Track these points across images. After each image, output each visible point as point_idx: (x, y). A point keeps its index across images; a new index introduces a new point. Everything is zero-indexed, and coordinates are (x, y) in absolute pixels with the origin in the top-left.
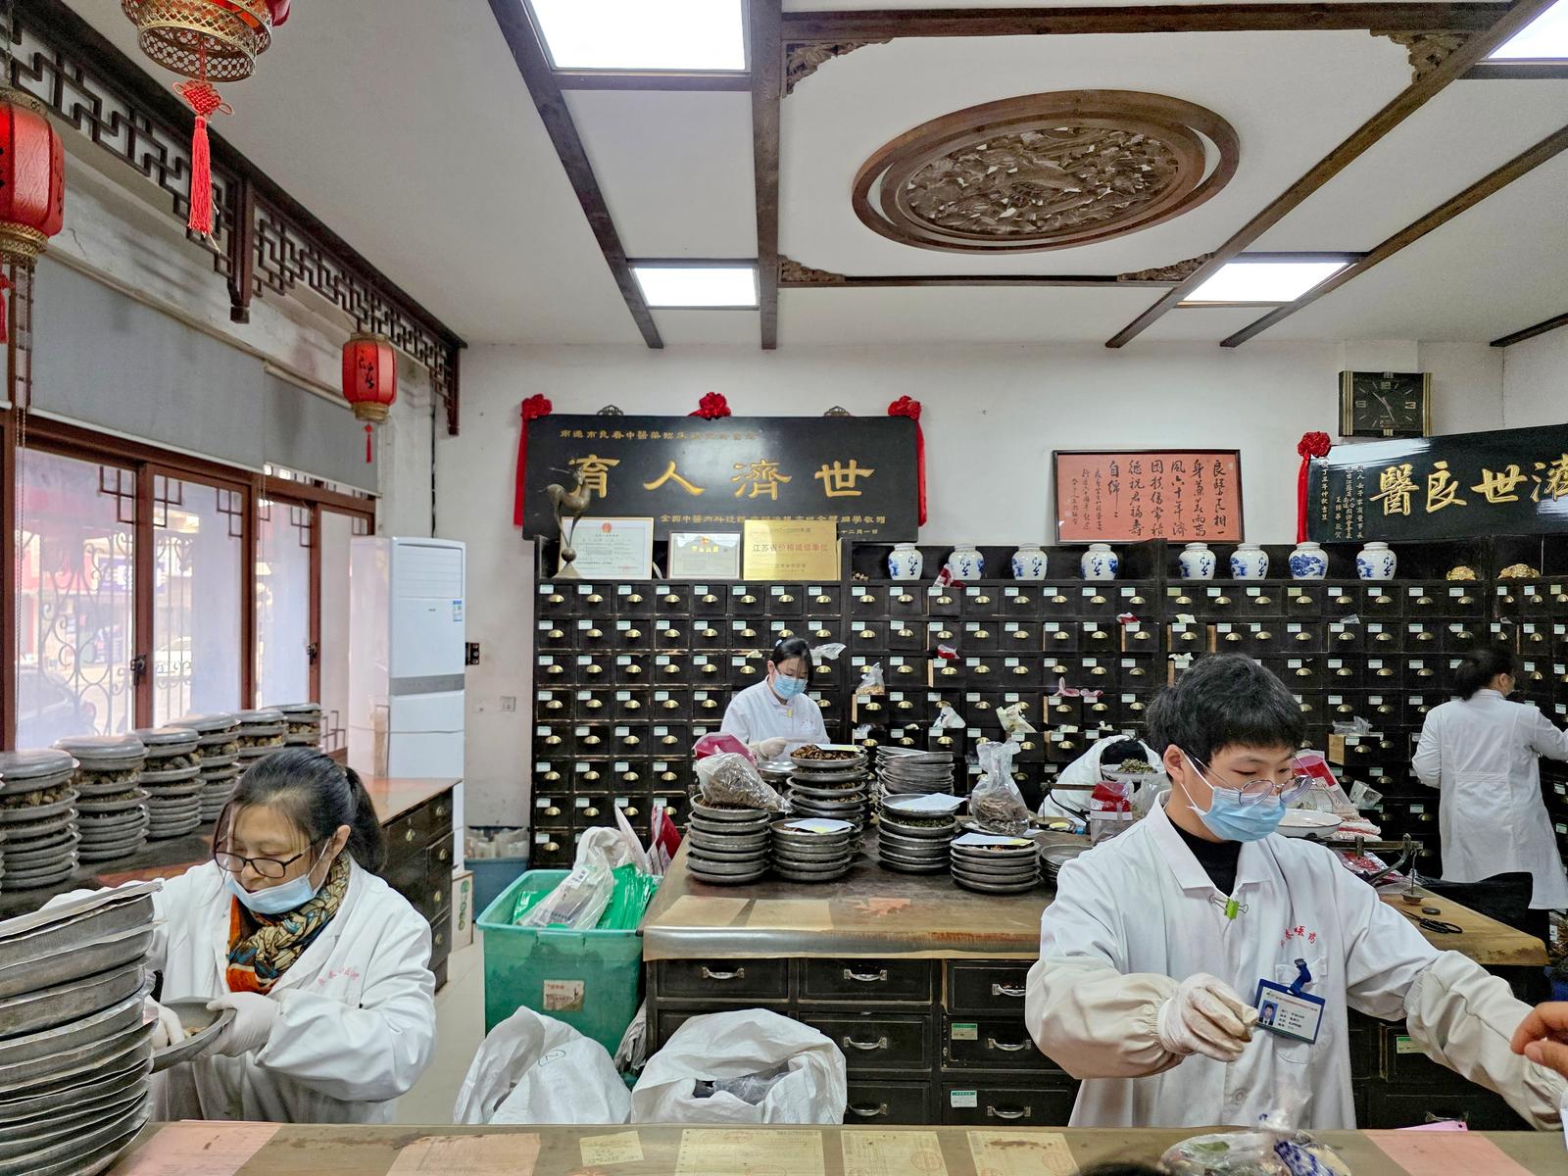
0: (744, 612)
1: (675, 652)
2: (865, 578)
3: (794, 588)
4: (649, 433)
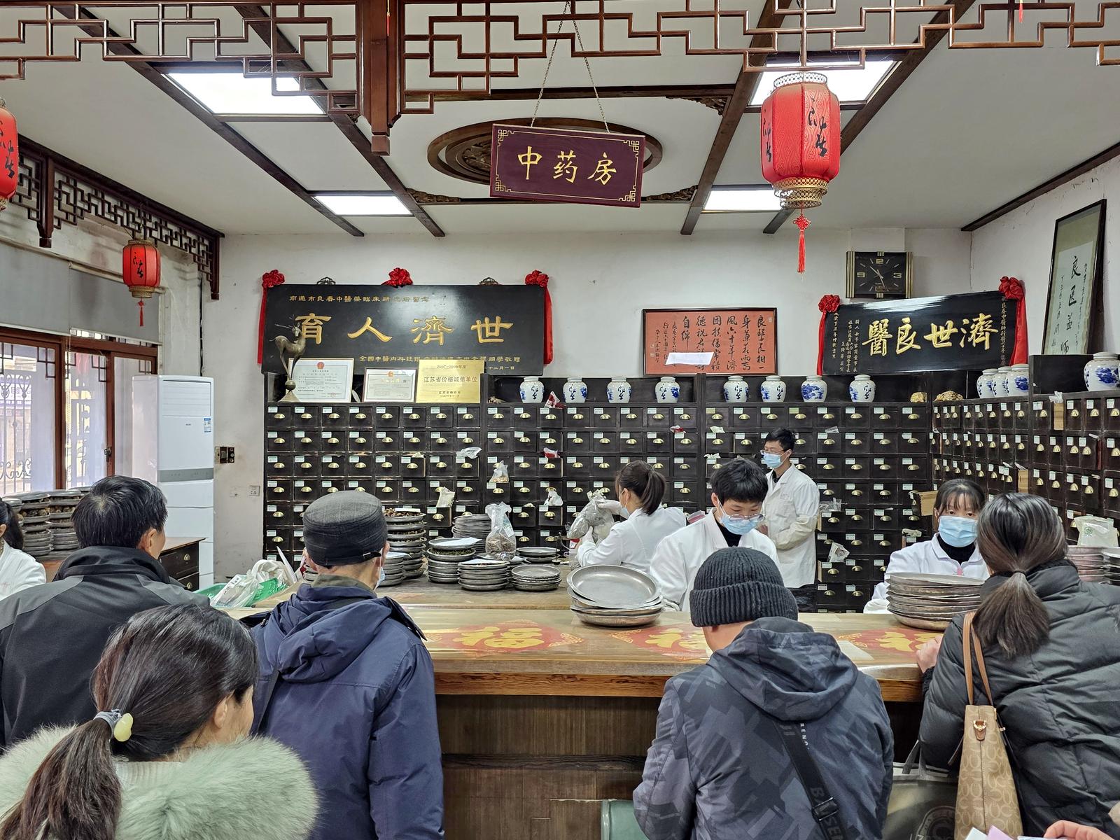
0: (411, 425)
1: (363, 453)
2: (498, 401)
3: (448, 408)
4: (353, 298)
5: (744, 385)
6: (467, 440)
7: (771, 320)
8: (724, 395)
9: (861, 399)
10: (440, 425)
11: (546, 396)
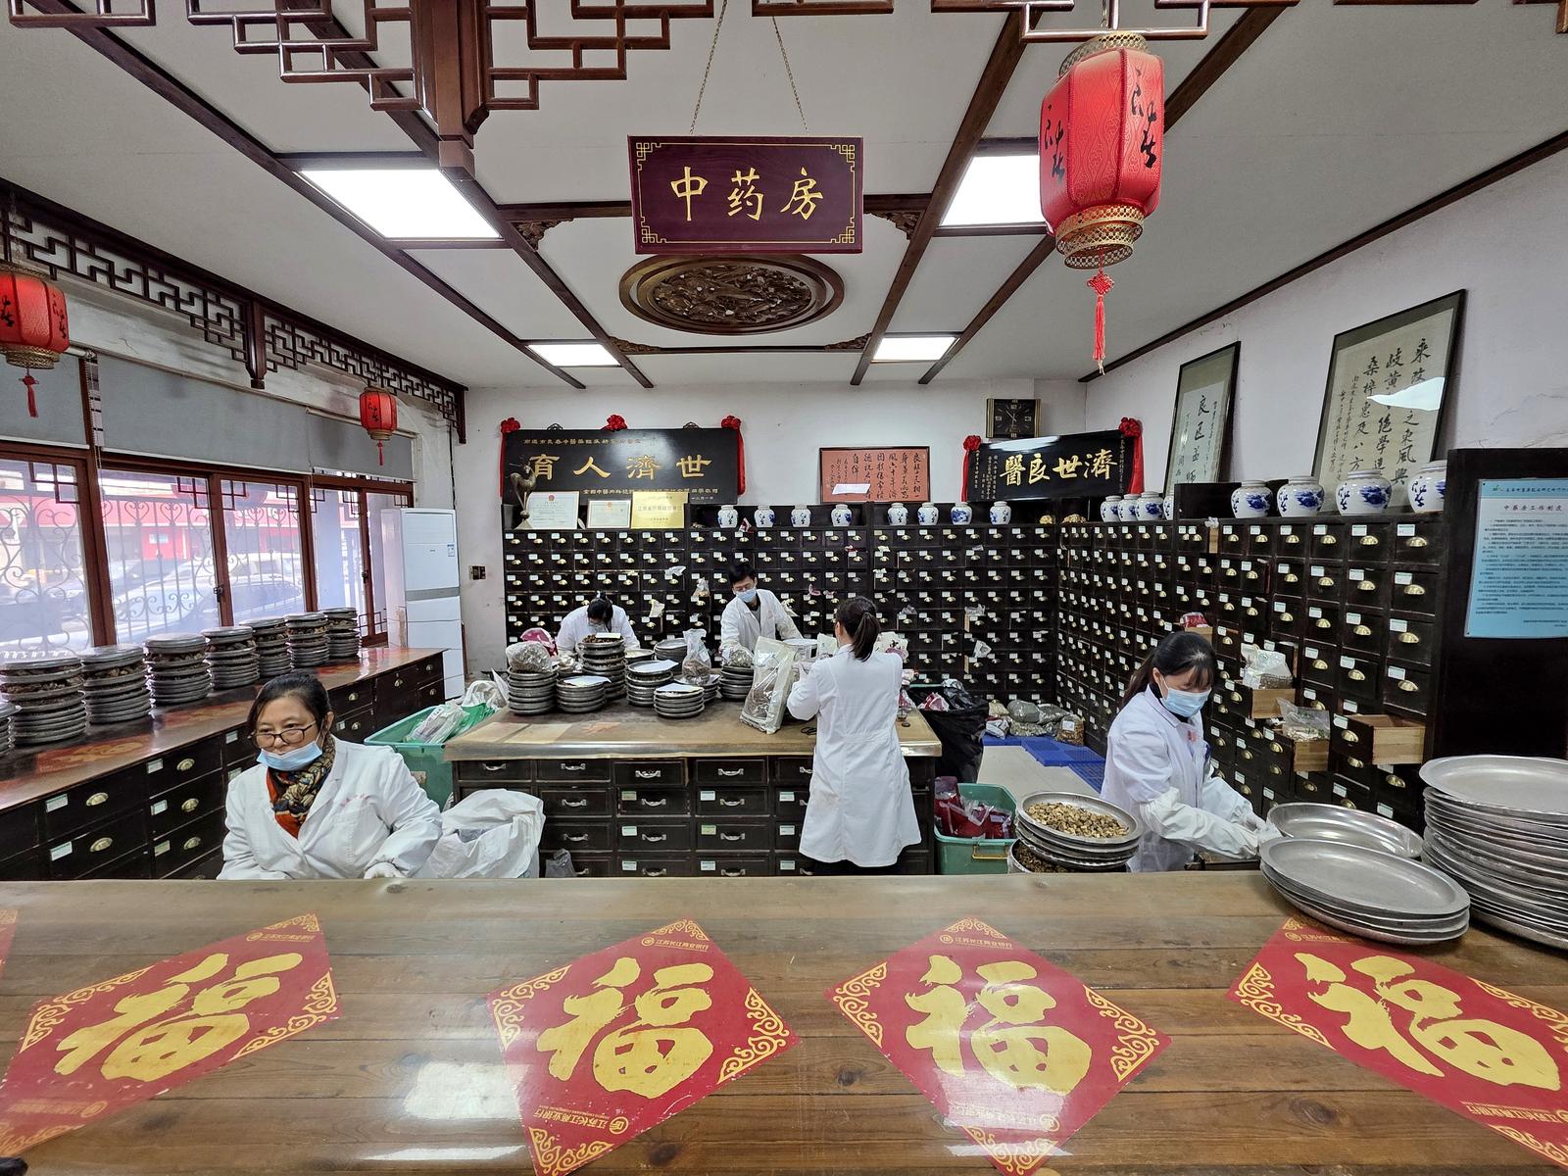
0: (627, 548)
2: (699, 526)
3: (657, 533)
4: (577, 440)
5: (905, 511)
6: (674, 560)
7: (925, 456)
8: (887, 519)
9: (1000, 521)
10: (650, 548)
11: (740, 522)
